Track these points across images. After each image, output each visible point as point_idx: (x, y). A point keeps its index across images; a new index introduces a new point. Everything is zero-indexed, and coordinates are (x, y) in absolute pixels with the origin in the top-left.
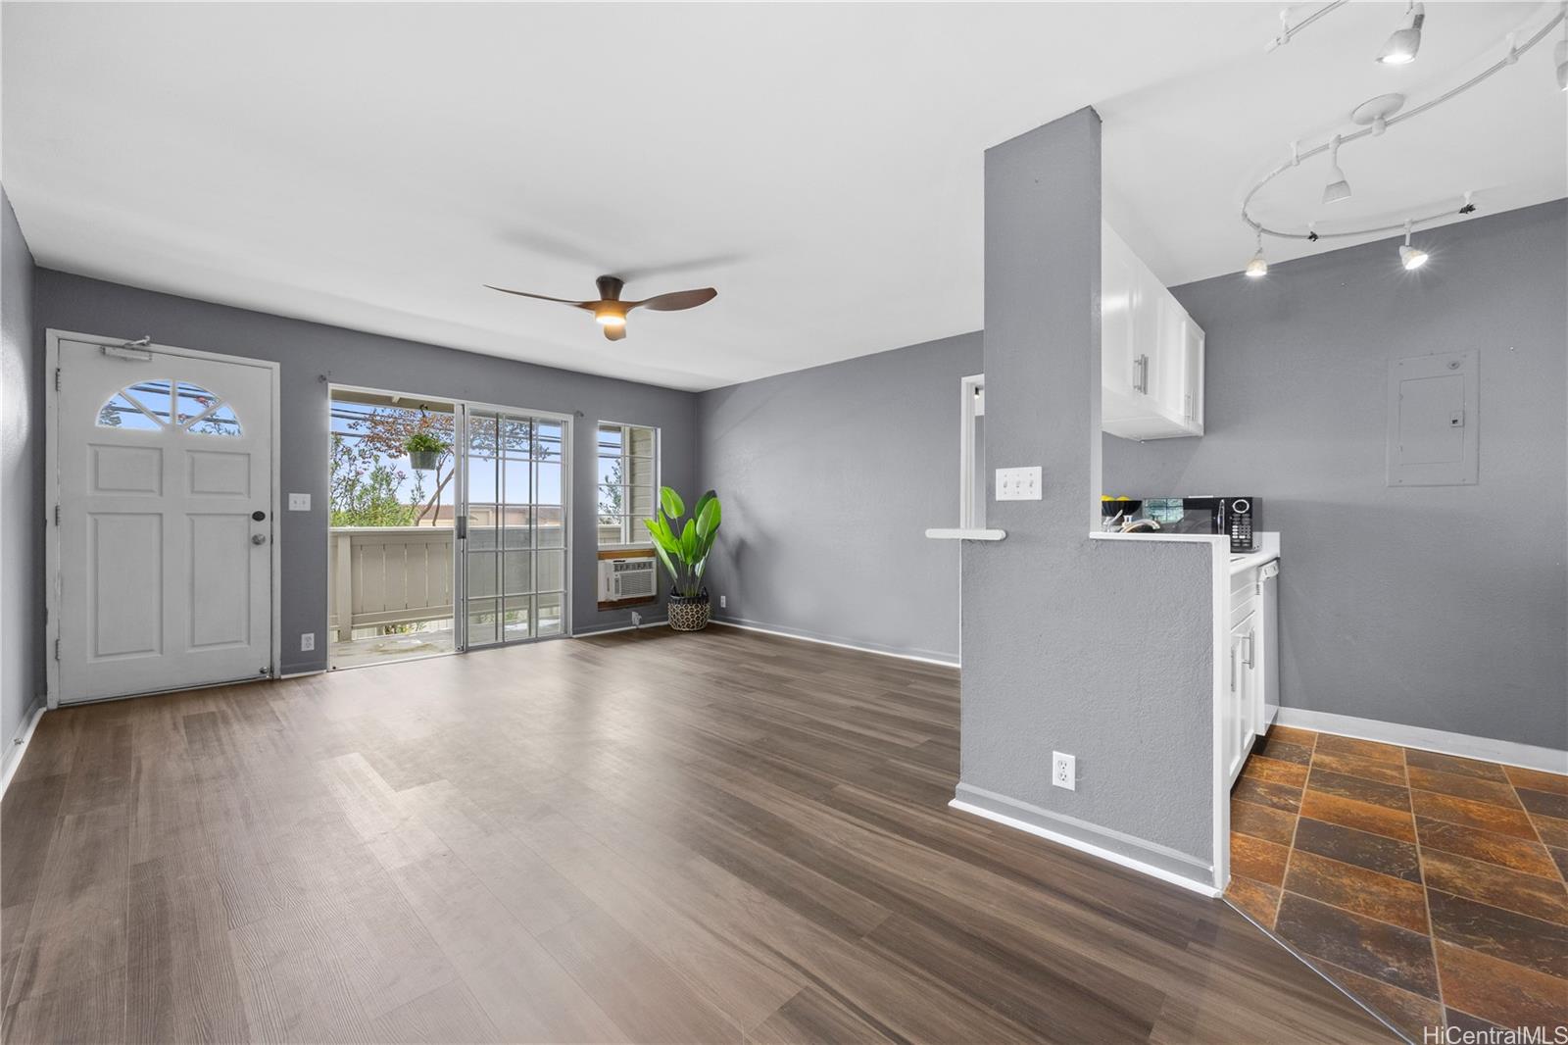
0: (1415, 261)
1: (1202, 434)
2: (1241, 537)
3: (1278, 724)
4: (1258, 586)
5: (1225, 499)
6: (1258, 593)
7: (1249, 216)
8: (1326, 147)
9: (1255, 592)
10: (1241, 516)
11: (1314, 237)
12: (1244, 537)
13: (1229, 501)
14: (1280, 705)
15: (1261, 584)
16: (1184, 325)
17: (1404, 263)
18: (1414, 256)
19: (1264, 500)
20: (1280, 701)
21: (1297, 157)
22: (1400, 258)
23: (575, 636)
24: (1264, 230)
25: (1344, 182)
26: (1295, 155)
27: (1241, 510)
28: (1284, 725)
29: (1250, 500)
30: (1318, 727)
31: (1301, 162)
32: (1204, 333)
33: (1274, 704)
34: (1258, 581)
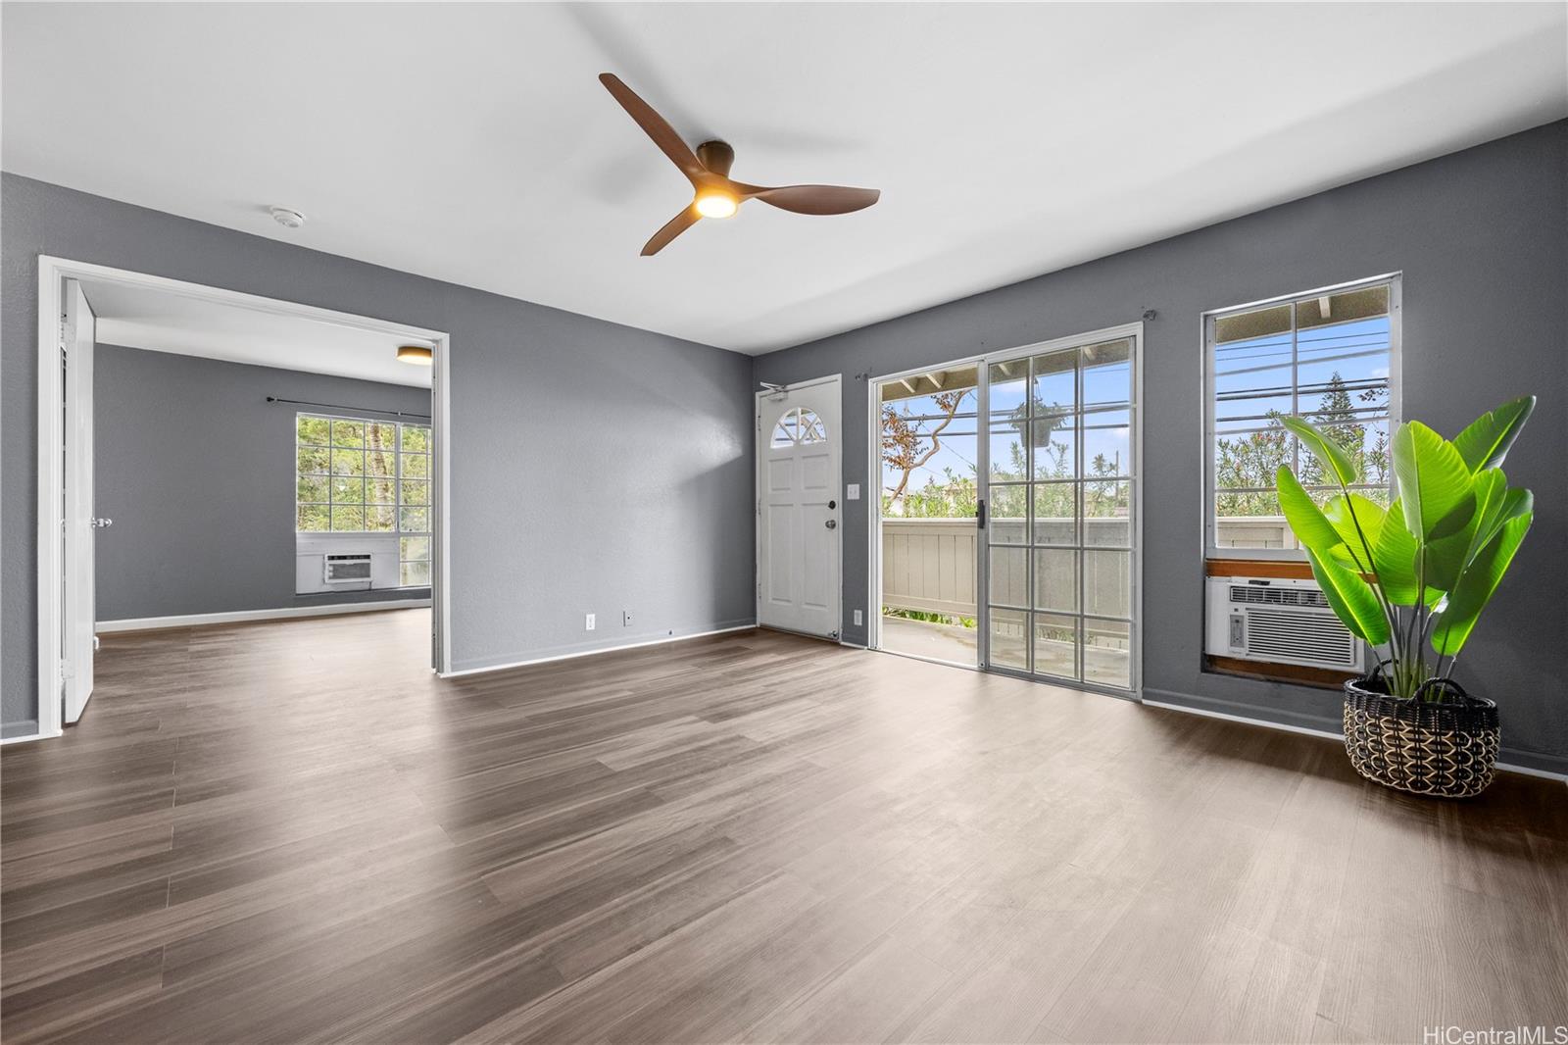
23: (1144, 702)
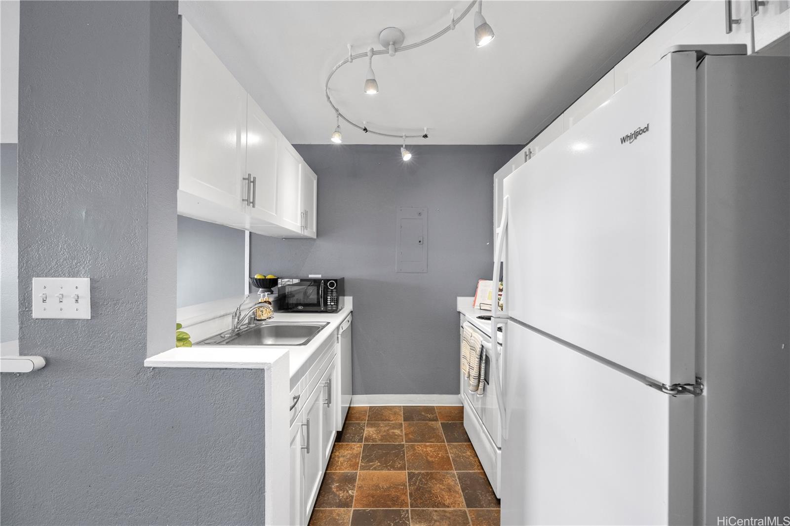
0: (407, 157)
1: (315, 237)
2: (332, 304)
3: (352, 406)
4: (338, 337)
5: (324, 280)
6: (338, 343)
7: (331, 99)
8: (366, 55)
9: (336, 342)
10: (332, 291)
11: (365, 130)
12: (333, 304)
13: (326, 281)
14: (353, 395)
15: (339, 336)
16: (300, 165)
17: (403, 155)
18: (406, 154)
19: (345, 278)
20: (353, 391)
21: (351, 56)
22: (401, 153)
24: (340, 114)
25: (374, 80)
26: (350, 54)
27: (332, 287)
28: (355, 406)
29: (336, 281)
30: (369, 403)
31: (353, 60)
32: (317, 176)
33: (350, 394)
34: (338, 334)
